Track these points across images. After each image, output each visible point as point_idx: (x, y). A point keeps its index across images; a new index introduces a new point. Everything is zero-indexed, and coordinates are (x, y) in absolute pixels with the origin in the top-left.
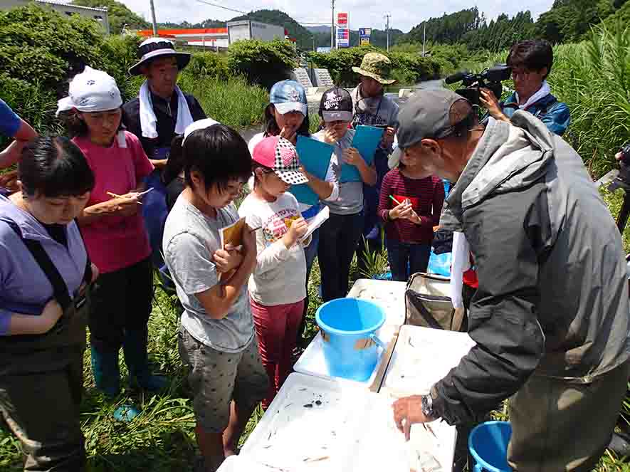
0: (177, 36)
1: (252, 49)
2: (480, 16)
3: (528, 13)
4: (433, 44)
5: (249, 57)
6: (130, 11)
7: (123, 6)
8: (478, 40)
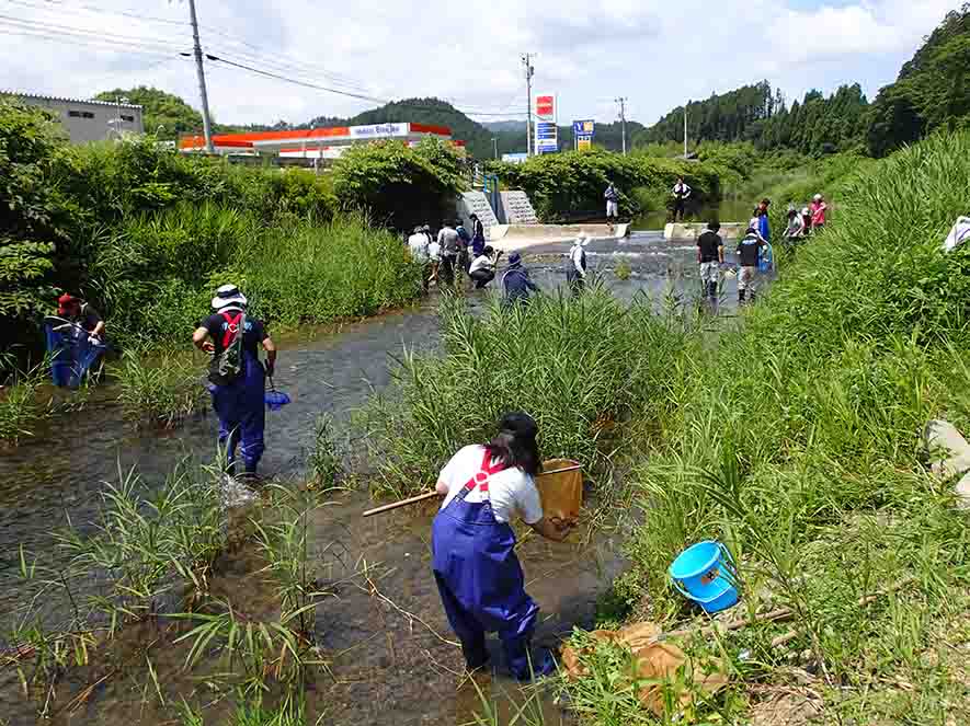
0: (255, 143)
1: (382, 160)
2: (773, 94)
3: (857, 88)
4: (698, 143)
5: (376, 175)
6: (189, 108)
7: (180, 101)
8: (774, 133)
